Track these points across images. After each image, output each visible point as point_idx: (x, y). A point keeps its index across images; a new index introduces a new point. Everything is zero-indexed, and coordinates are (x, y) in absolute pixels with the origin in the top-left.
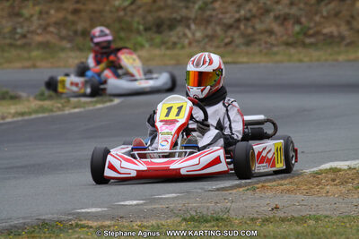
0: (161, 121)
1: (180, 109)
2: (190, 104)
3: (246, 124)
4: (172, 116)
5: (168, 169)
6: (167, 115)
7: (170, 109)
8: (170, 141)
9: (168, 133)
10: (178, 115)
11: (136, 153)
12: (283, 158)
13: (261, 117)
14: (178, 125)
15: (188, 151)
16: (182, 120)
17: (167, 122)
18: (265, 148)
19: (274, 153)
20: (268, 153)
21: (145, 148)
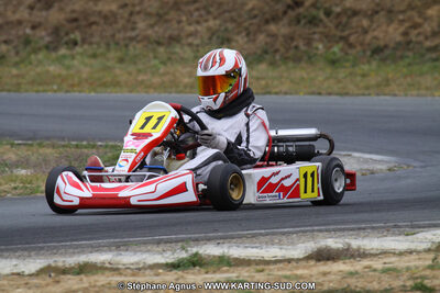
0: (133, 134)
1: (160, 119)
2: (174, 113)
6: (142, 127)
7: (148, 119)
10: (154, 128)
14: (150, 139)
16: (157, 133)
17: (139, 137)
18: (277, 173)
19: (298, 180)
20: (283, 179)
21: (101, 170)
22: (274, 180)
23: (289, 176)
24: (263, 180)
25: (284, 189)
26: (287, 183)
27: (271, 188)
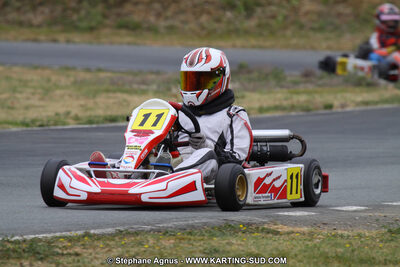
0: (133, 131)
1: (159, 116)
2: (173, 111)
3: (254, 140)
4: (148, 126)
5: (126, 194)
6: (142, 124)
7: (147, 116)
8: (136, 157)
9: (136, 147)
10: (155, 125)
11: (92, 170)
12: (301, 187)
13: (285, 133)
14: (151, 137)
15: (157, 171)
16: (159, 131)
17: (139, 133)
18: (270, 174)
19: (286, 181)
20: (274, 180)
21: (105, 165)
22: (267, 181)
23: (279, 177)
24: (260, 181)
25: (275, 190)
26: (277, 184)
27: (265, 188)
